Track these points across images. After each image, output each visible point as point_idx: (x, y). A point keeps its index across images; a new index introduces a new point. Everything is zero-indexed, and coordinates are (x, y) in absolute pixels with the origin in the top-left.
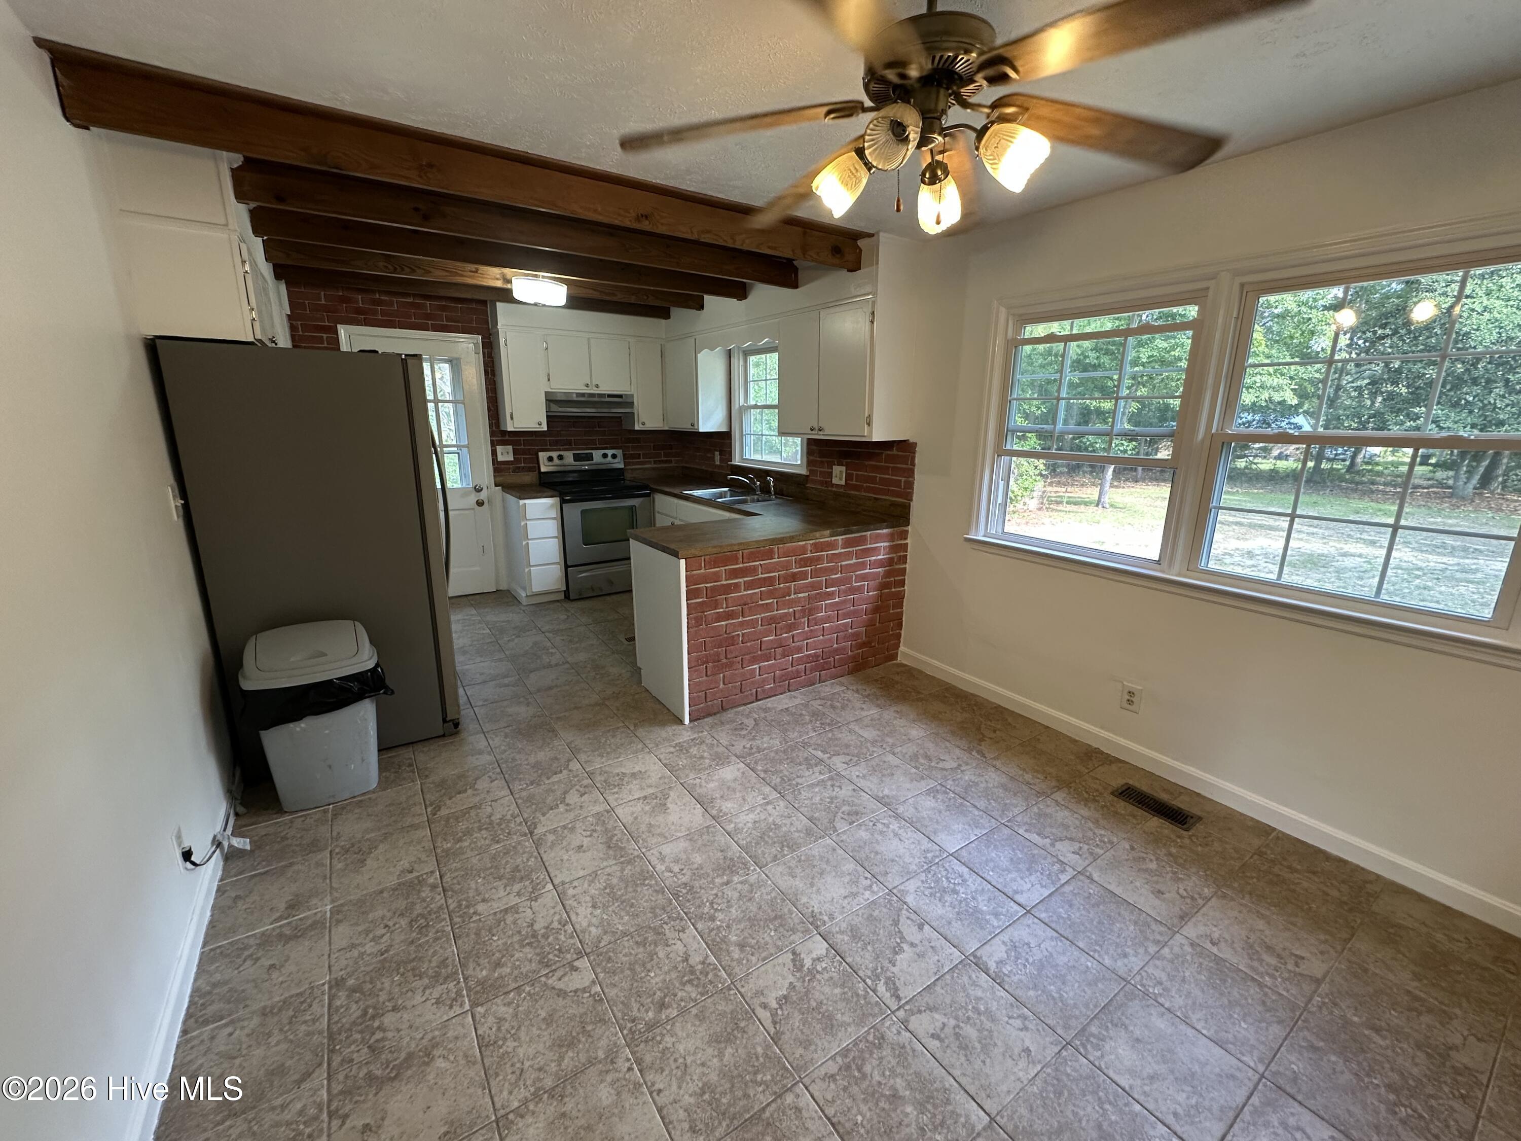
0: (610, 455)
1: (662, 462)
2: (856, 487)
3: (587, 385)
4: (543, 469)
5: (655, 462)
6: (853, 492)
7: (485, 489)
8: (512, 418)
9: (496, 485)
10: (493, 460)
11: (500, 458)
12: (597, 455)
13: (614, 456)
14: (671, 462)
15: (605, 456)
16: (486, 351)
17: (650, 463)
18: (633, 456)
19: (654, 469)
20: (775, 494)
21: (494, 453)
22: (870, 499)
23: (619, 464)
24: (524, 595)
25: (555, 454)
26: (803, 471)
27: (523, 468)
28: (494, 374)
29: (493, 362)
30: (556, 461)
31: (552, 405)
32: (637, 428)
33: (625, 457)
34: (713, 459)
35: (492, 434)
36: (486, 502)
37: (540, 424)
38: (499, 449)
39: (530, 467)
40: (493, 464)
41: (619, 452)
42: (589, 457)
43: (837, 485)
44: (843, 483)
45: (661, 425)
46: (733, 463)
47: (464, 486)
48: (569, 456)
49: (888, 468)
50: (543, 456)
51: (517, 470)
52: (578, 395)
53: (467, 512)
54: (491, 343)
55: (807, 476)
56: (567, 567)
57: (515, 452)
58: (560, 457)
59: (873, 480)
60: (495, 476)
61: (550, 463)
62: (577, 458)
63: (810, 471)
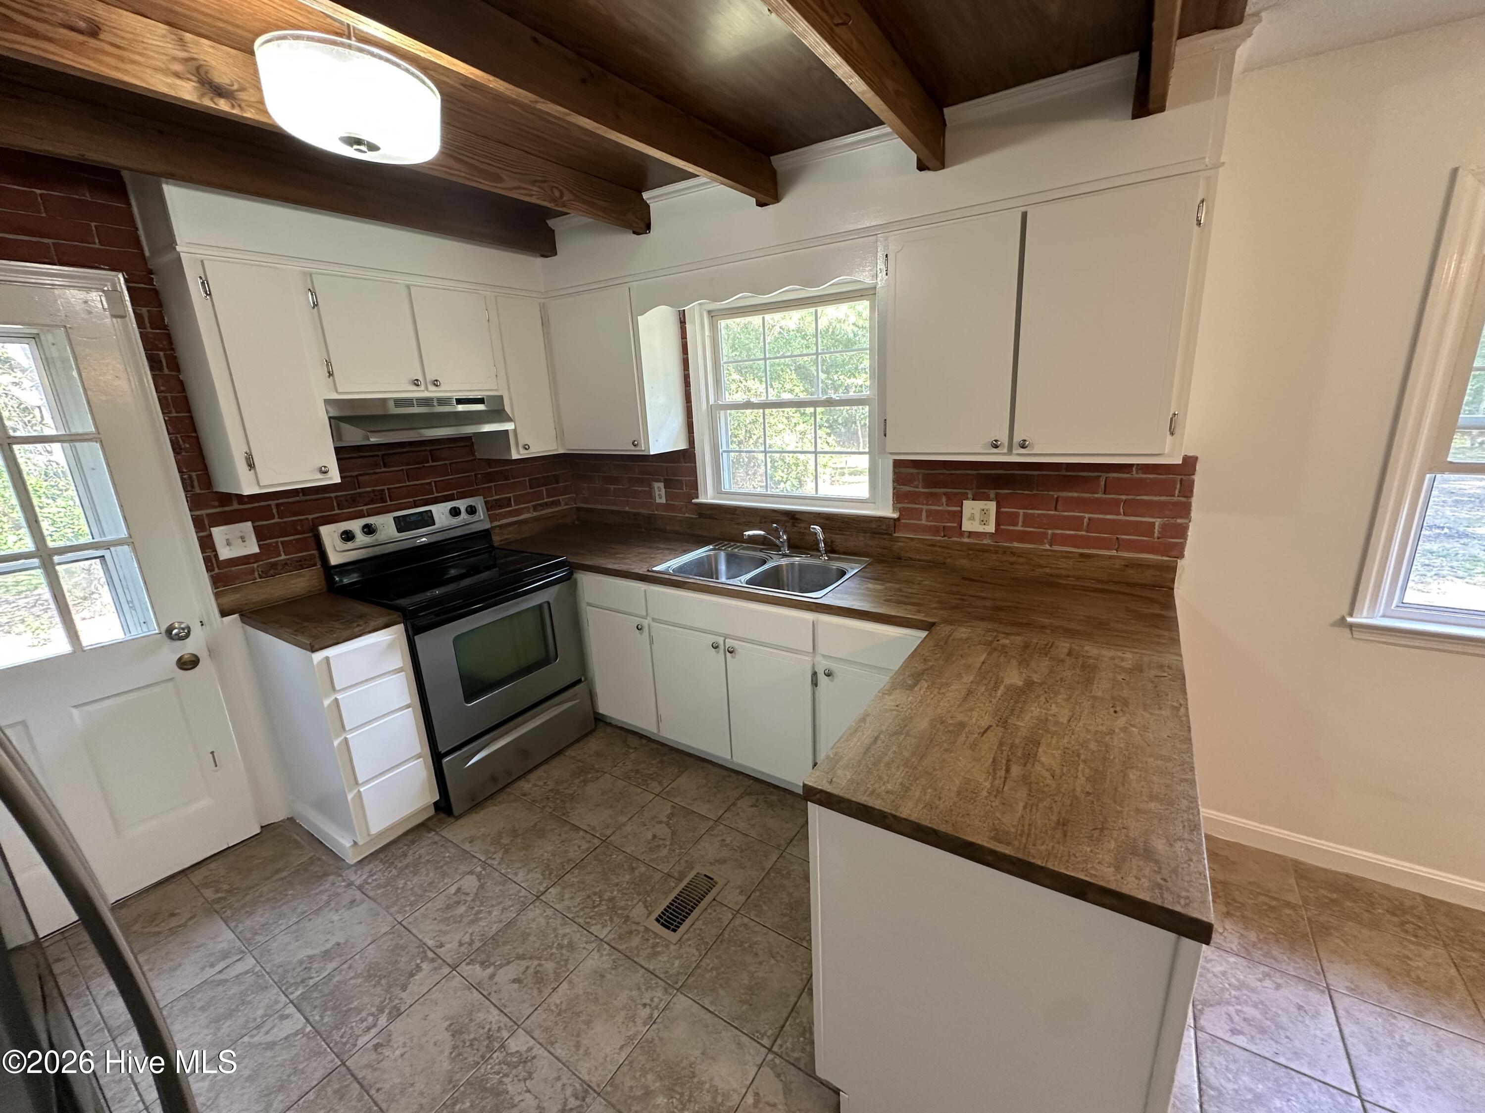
0: (463, 510)
1: (546, 505)
2: (1022, 537)
3: (416, 383)
4: (335, 559)
5: (535, 508)
6: (1016, 544)
7: (196, 630)
8: (251, 465)
9: (224, 613)
10: (207, 560)
11: (225, 553)
12: (440, 512)
13: (471, 510)
14: (556, 503)
15: (455, 512)
16: (144, 311)
17: (527, 510)
18: (499, 504)
19: (535, 519)
20: (827, 552)
21: (207, 545)
22: (1067, 556)
23: (481, 521)
24: (347, 843)
25: (355, 526)
26: (886, 510)
27: (285, 564)
28: (175, 364)
29: (169, 337)
30: (361, 539)
31: (346, 428)
32: (515, 456)
33: (489, 506)
34: (650, 494)
35: (194, 503)
36: (203, 655)
37: (324, 471)
38: (219, 533)
39: (300, 560)
40: (209, 569)
41: (478, 502)
42: (427, 520)
43: (971, 534)
44: (991, 528)
45: (555, 447)
46: (702, 500)
47: (136, 632)
48: (386, 524)
49: (1117, 502)
50: (329, 534)
51: (272, 571)
52: (399, 402)
53: (157, 689)
54: (156, 292)
55: (898, 519)
56: (437, 757)
57: (260, 534)
58: (369, 530)
59: (1076, 524)
60: (217, 595)
61: (350, 545)
62: (403, 525)
63: (901, 510)
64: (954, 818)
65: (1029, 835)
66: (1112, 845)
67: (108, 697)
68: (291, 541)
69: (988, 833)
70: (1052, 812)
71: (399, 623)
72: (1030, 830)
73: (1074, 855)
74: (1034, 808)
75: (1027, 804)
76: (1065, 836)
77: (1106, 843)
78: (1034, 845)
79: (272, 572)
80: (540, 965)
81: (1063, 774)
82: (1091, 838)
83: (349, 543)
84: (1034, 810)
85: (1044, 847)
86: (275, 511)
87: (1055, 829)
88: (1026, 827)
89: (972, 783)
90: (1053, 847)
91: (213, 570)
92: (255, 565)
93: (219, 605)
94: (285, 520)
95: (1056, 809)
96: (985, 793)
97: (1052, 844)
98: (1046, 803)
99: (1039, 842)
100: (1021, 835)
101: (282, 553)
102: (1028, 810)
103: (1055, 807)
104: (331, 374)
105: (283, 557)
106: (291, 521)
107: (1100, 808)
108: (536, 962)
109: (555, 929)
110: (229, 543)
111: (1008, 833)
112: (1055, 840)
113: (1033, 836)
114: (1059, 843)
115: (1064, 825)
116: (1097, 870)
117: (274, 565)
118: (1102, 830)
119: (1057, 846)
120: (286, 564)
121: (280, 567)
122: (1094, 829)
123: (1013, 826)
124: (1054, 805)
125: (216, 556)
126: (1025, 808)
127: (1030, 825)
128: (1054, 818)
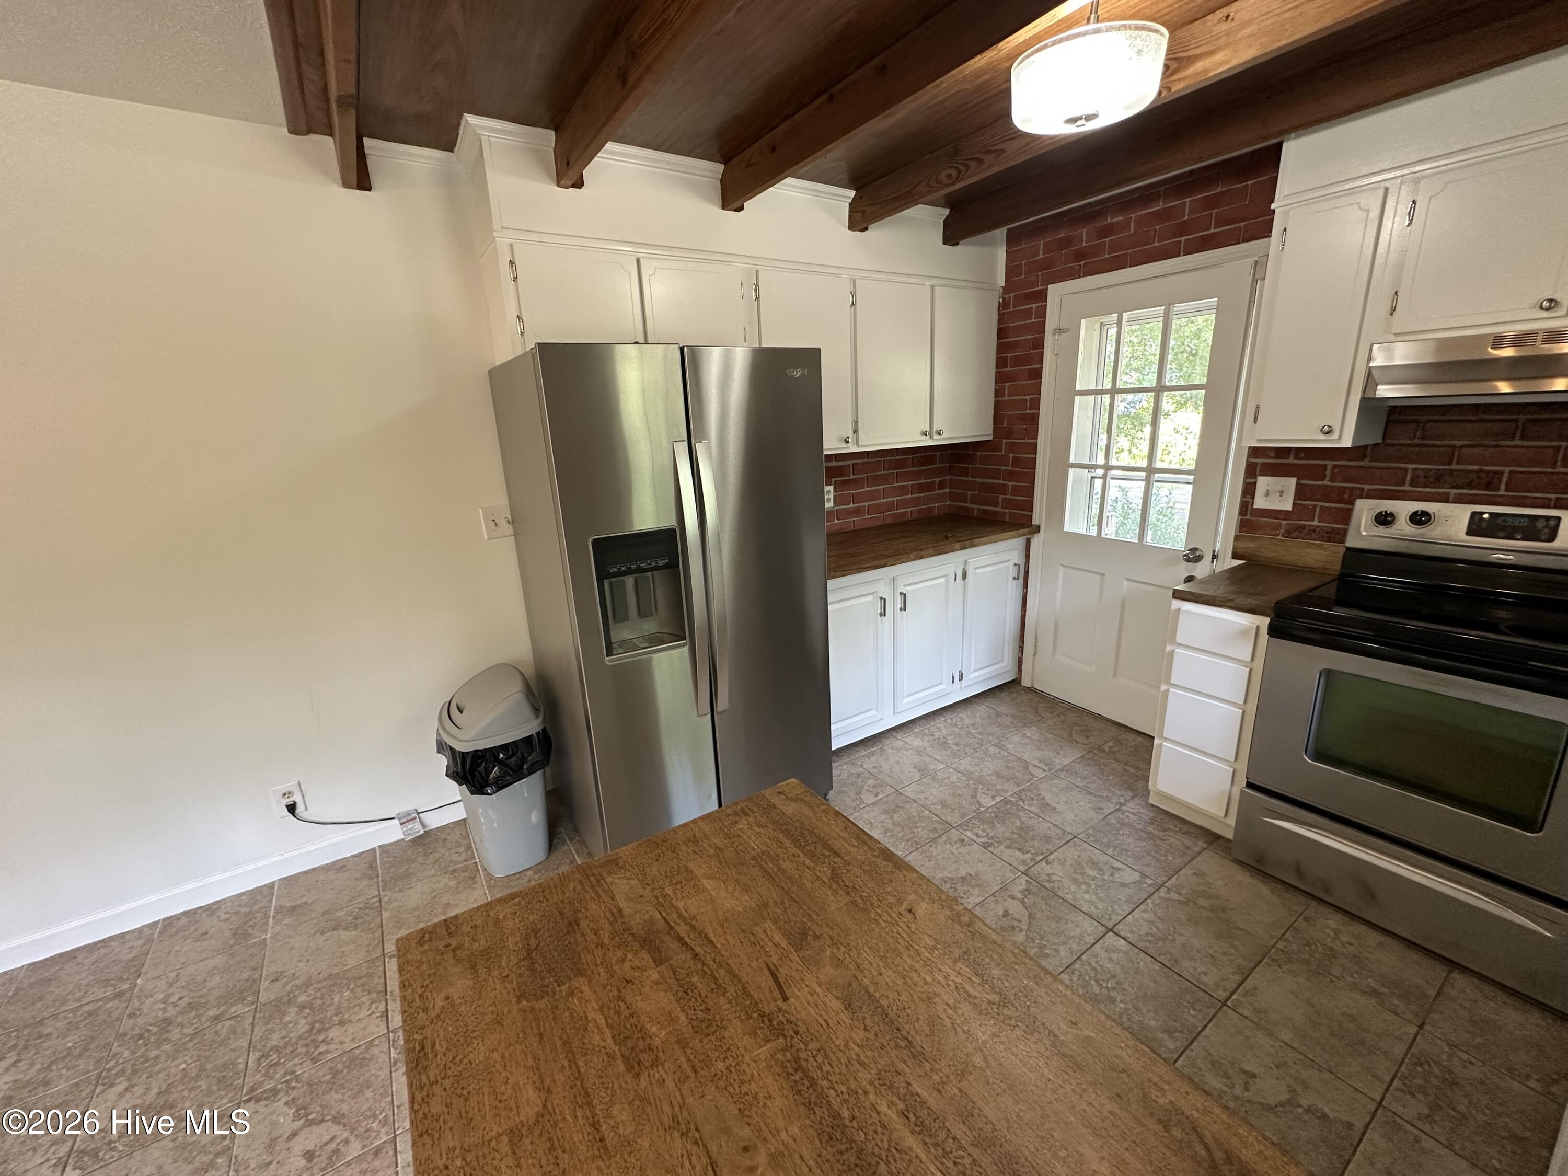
64: (664, 849)
65: (592, 887)
66: (510, 943)
67: (1138, 582)
68: (1331, 508)
69: (624, 859)
70: (592, 930)
71: (1268, 616)
72: (596, 892)
73: (541, 902)
74: (612, 919)
75: (623, 917)
76: (561, 914)
77: (518, 939)
78: (580, 882)
79: (1295, 534)
80: (1021, 931)
81: (619, 998)
82: (536, 932)
83: (1381, 527)
84: (608, 915)
85: (571, 887)
86: (1328, 472)
87: (576, 911)
88: (600, 892)
89: (692, 891)
90: (564, 893)
91: (1246, 515)
92: (1284, 522)
93: (1234, 548)
94: (1336, 484)
95: (591, 937)
96: (669, 891)
97: (567, 895)
98: (605, 936)
99: (579, 888)
100: (598, 881)
101: (1316, 518)
102: (614, 910)
103: (593, 936)
104: (1393, 311)
105: (1316, 523)
106: (1340, 487)
107: (546, 982)
108: (1025, 927)
109: (1064, 943)
110: (1267, 494)
111: (610, 873)
112: (566, 901)
113: (588, 889)
114: (562, 901)
115: (570, 924)
116: (515, 905)
117: (1301, 528)
118: (530, 952)
119: (561, 898)
120: (1314, 531)
121: (1306, 531)
122: (538, 945)
123: (612, 883)
124: (596, 940)
125: (1253, 503)
126: (620, 911)
127: (599, 896)
128: (584, 924)
